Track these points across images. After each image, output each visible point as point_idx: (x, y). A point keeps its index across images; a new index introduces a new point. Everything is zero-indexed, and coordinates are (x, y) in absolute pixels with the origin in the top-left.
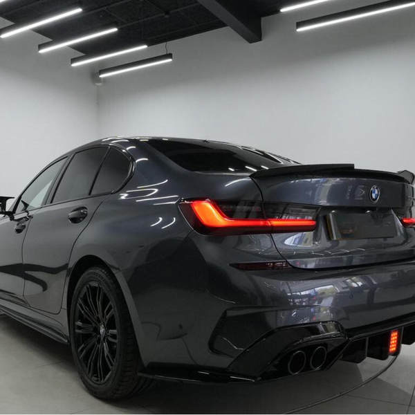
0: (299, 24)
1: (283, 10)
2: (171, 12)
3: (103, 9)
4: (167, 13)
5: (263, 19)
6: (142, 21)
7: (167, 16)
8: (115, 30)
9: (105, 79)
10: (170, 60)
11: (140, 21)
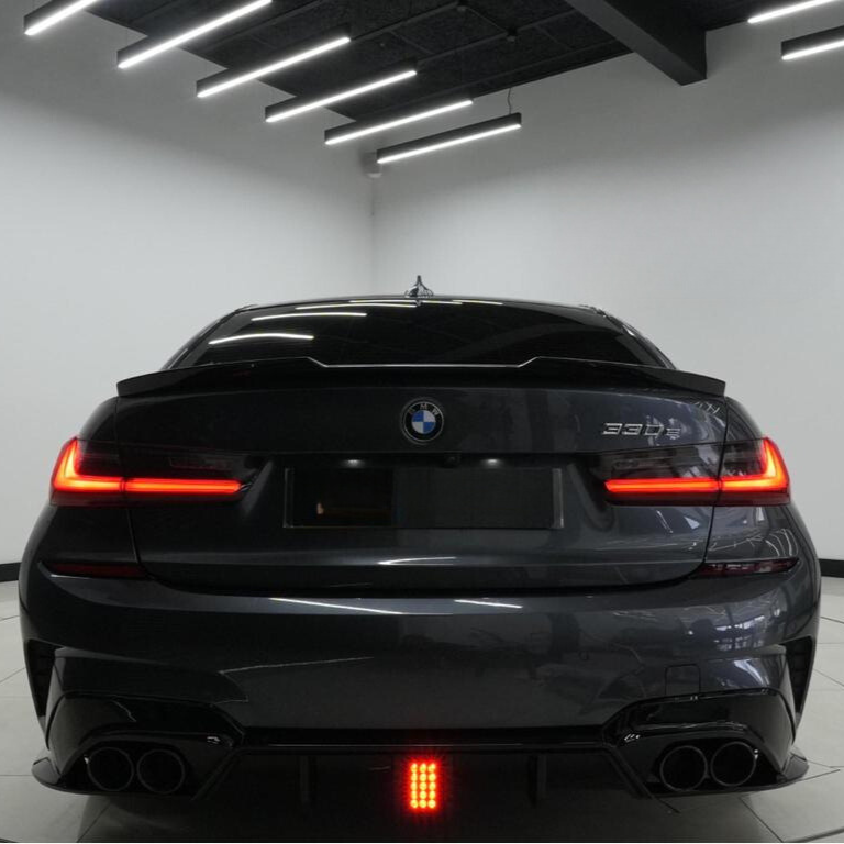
0: (788, 46)
1: (754, 20)
2: (519, 30)
3: (387, 30)
4: (512, 32)
5: (710, 35)
6: (462, 49)
7: (512, 39)
8: (411, 74)
9: (387, 167)
10: (516, 127)
11: (458, 50)
